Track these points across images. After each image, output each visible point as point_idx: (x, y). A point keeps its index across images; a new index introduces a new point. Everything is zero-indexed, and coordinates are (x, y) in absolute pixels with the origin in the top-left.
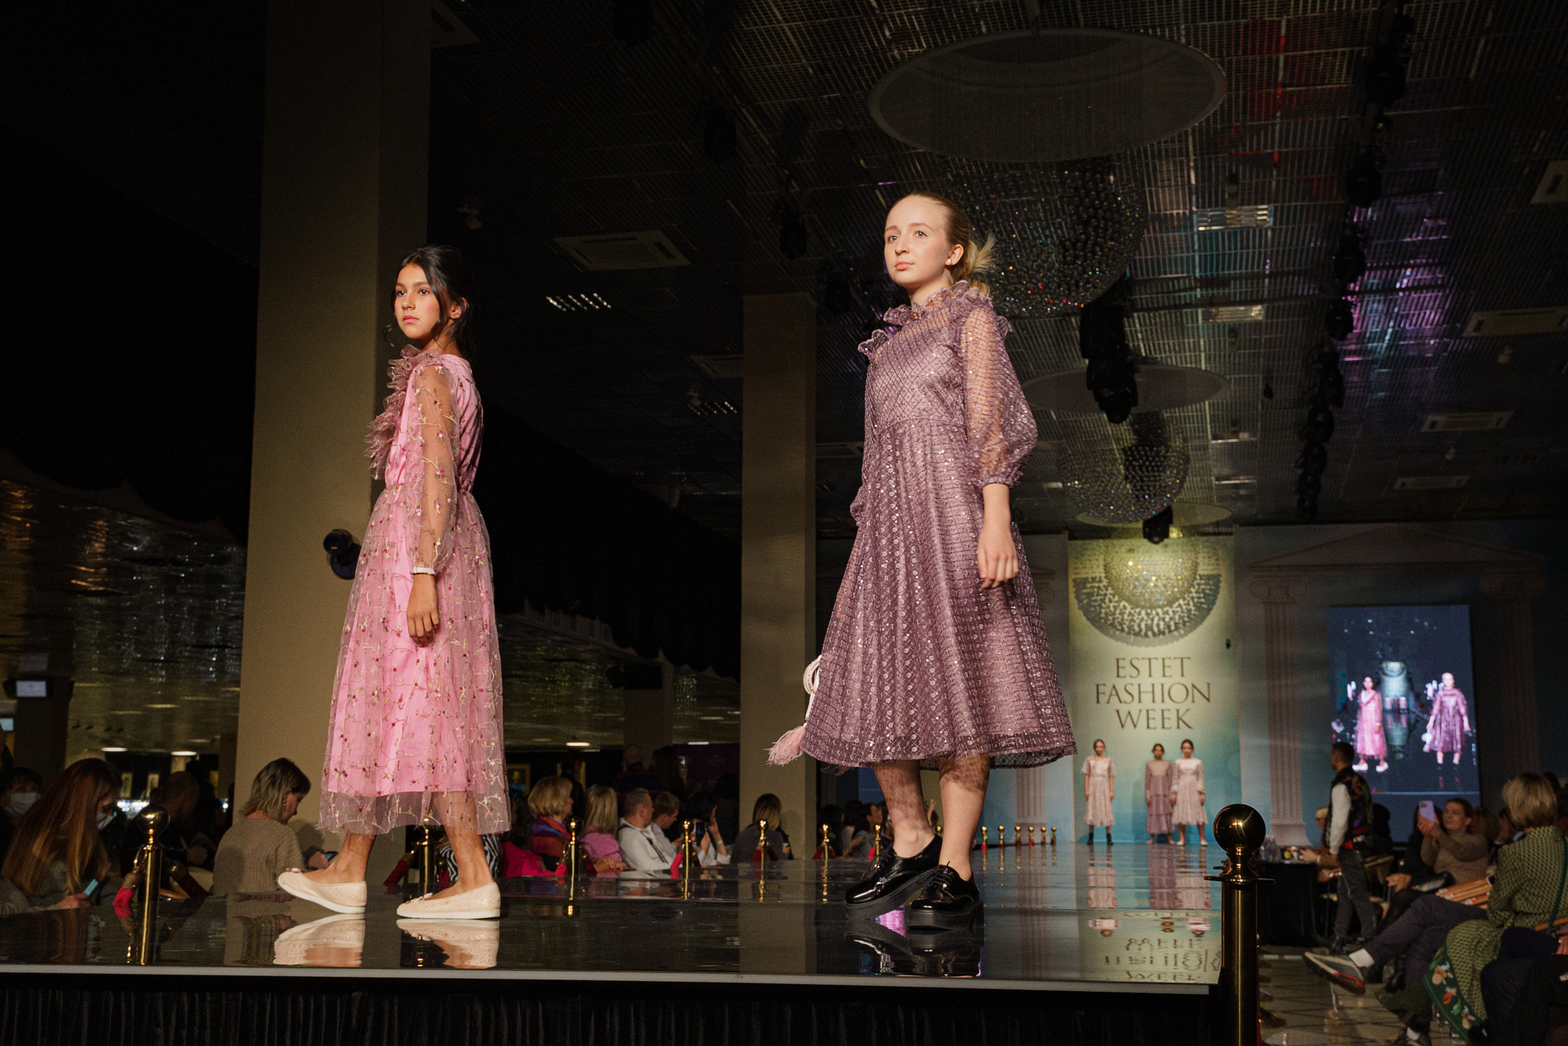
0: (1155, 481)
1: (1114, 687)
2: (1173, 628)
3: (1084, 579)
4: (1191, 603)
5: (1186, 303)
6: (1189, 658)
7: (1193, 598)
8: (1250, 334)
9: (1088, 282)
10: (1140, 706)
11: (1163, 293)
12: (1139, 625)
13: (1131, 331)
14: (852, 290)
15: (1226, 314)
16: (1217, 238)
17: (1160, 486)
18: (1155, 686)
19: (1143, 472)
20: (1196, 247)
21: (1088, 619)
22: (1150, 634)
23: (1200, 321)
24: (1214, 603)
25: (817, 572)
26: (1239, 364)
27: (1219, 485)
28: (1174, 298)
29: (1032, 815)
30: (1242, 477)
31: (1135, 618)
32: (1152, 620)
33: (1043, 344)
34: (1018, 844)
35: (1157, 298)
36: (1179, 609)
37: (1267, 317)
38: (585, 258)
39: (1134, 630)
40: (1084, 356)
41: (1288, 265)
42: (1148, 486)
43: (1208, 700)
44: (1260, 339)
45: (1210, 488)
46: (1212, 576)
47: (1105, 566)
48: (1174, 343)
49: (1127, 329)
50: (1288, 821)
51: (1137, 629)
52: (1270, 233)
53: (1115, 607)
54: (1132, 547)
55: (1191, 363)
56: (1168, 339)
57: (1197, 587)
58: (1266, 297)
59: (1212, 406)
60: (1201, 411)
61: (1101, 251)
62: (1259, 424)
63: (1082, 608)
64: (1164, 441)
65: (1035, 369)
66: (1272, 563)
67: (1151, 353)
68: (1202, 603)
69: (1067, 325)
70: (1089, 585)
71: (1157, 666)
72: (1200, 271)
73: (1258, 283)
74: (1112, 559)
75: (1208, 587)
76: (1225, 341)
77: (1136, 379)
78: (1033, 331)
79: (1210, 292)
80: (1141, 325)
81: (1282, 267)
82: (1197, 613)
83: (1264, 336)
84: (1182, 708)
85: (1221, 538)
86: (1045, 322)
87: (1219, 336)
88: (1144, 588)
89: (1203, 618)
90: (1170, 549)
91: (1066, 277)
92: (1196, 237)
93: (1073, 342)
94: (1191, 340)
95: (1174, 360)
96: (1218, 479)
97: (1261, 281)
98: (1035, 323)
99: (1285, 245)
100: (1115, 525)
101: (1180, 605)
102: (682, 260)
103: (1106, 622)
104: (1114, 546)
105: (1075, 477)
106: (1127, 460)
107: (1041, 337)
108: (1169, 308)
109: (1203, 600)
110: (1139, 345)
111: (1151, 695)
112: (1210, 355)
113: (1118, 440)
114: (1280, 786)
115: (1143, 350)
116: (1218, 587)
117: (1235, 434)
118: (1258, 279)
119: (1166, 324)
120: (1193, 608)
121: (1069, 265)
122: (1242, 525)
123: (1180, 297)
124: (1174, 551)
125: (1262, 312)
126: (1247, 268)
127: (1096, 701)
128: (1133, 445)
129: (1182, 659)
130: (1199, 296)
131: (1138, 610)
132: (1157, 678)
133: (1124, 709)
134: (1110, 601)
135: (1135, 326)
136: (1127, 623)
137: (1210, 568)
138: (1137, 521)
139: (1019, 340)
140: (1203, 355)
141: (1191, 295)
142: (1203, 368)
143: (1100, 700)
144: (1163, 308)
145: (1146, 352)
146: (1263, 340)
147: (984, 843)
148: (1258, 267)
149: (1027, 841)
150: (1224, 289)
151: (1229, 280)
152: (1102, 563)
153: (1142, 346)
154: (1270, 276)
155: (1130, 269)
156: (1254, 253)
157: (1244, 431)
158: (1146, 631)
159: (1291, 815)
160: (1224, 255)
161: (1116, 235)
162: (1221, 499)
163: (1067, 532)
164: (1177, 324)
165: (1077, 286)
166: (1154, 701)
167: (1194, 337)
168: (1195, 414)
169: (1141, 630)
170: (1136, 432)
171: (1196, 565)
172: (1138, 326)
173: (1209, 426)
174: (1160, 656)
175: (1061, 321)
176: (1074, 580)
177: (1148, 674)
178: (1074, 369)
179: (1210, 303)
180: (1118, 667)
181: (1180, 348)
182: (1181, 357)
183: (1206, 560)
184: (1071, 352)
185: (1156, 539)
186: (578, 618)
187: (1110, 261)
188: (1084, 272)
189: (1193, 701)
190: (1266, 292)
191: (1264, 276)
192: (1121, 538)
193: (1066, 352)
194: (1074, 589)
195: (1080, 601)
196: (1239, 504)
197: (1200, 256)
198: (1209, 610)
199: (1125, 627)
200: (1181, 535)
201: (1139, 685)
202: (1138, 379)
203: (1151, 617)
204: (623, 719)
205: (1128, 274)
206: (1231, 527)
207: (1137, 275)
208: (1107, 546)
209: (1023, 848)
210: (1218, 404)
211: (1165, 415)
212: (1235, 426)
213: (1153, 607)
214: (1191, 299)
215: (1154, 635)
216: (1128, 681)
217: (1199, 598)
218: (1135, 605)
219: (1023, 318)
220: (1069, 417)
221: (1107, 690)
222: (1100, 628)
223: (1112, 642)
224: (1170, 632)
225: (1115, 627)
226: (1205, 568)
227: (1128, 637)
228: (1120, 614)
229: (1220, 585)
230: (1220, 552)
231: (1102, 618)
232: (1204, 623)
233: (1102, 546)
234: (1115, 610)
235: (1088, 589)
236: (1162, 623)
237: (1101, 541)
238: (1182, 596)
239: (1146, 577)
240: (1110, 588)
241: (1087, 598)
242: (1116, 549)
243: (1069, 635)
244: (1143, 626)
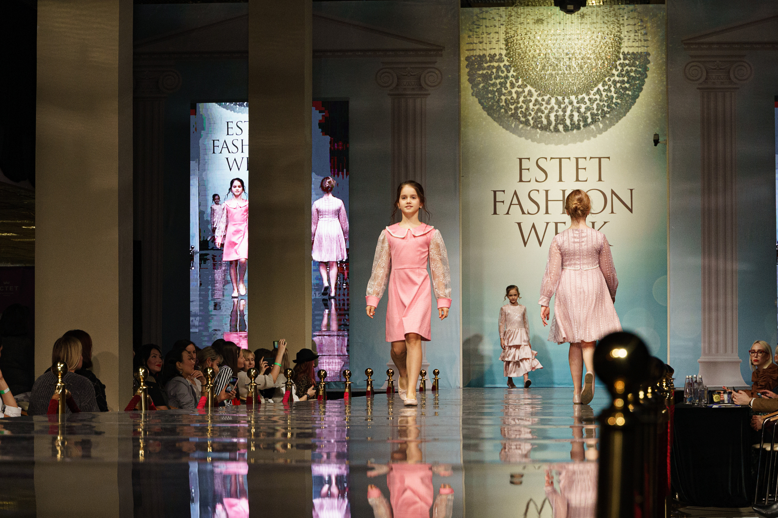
1: (515, 193)
2: (589, 120)
3: (479, 56)
4: (613, 89)
6: (609, 158)
7: (615, 82)
10: (547, 218)
12: (548, 117)
21: (484, 108)
22: (561, 127)
24: (642, 89)
25: (135, 47)
31: (543, 108)
32: (564, 111)
36: (598, 97)
39: (542, 122)
43: (631, 210)
46: (640, 54)
47: (506, 40)
50: (720, 359)
51: (545, 122)
53: (517, 92)
54: (541, 17)
57: (619, 68)
63: (476, 94)
66: (710, 39)
68: (626, 89)
70: (486, 65)
71: (569, 168)
74: (516, 31)
75: (634, 69)
82: (619, 101)
84: (599, 220)
85: (651, 6)
88: (554, 69)
89: (627, 110)
90: (587, 20)
101: (598, 91)
103: (506, 112)
104: (518, 15)
109: (627, 85)
114: (714, 314)
116: (646, 69)
120: (615, 96)
124: (592, 23)
127: (493, 213)
131: (546, 98)
132: (569, 183)
133: (527, 222)
134: (512, 85)
136: (533, 113)
137: (636, 44)
143: (498, 211)
147: (347, 390)
152: (502, 36)
158: (556, 126)
159: (726, 351)
169: (549, 123)
171: (619, 41)
174: (573, 157)
176: (467, 59)
177: (558, 178)
180: (521, 169)
183: (632, 35)
185: (571, 7)
189: (612, 212)
192: (528, 5)
194: (467, 70)
195: (474, 85)
198: (635, 97)
199: (530, 118)
200: (601, 3)
201: (547, 191)
203: (563, 106)
208: (510, 16)
213: (565, 94)
215: (566, 129)
216: (533, 186)
217: (623, 82)
218: (543, 90)
221: (507, 197)
222: (499, 120)
223: (514, 137)
224: (586, 125)
225: (519, 119)
226: (630, 44)
227: (533, 131)
228: (524, 102)
229: (648, 66)
230: (649, 25)
231: (501, 107)
232: (628, 114)
233: (504, 16)
234: (518, 97)
235: (484, 69)
236: (576, 114)
237: (502, 9)
238: (601, 79)
239: (557, 55)
240: (513, 68)
241: (483, 81)
242: (522, 20)
243: (460, 129)
244: (552, 118)
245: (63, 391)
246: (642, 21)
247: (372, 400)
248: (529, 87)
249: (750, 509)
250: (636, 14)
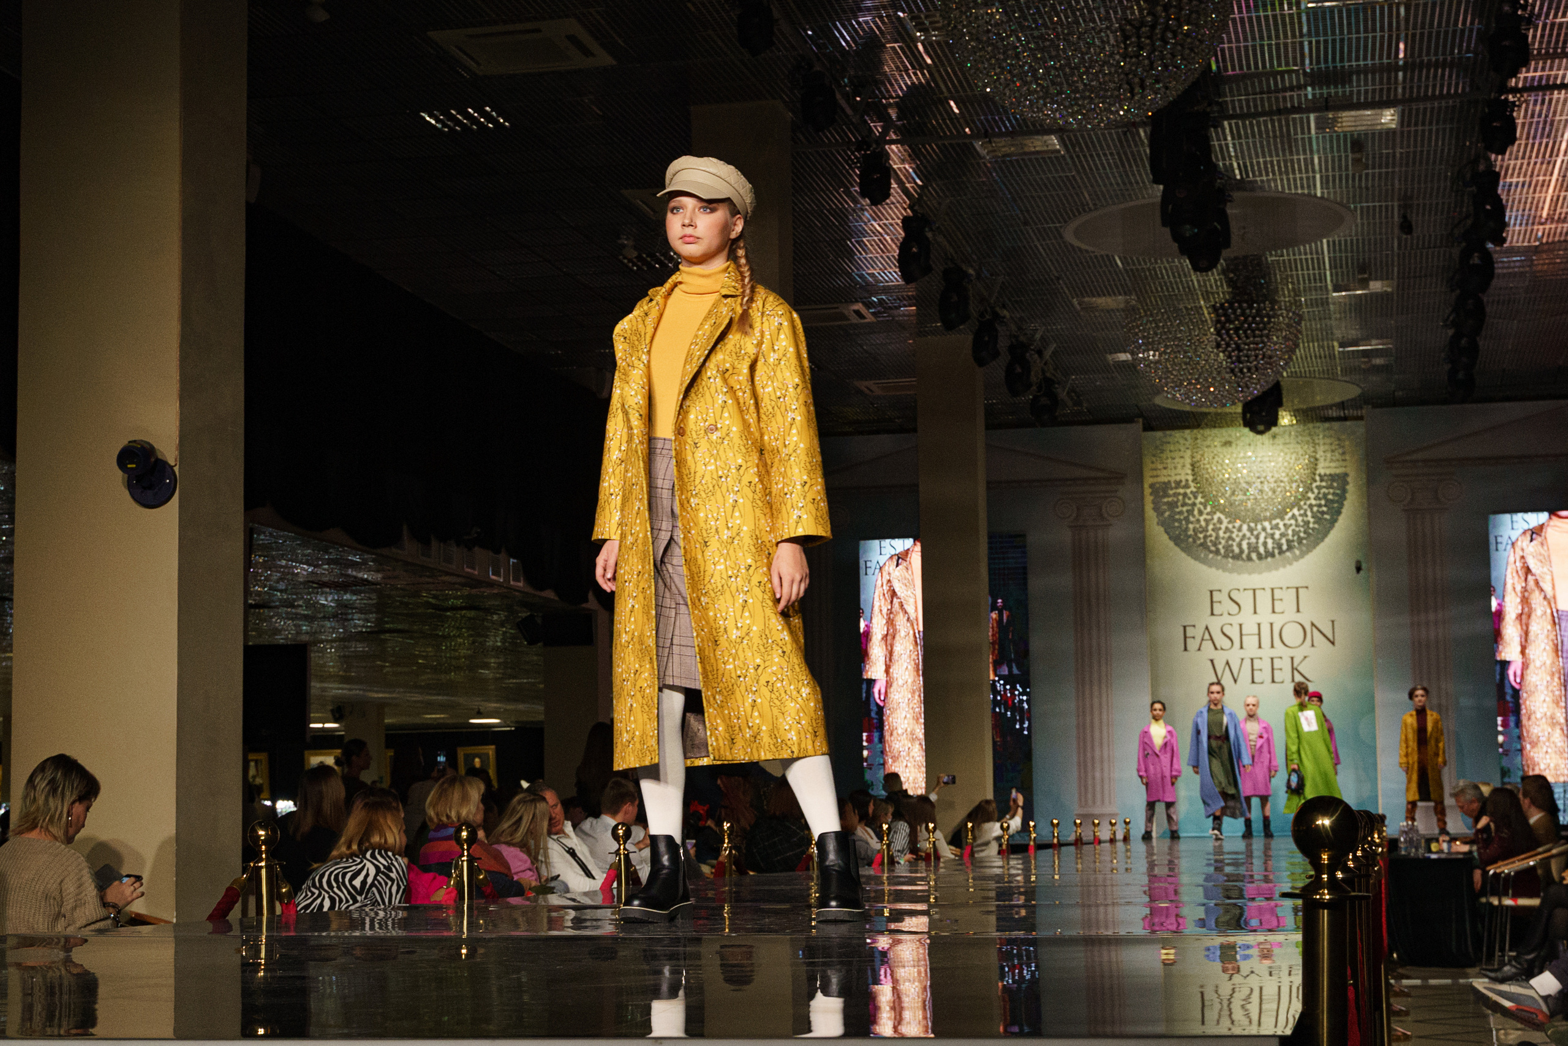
0: (1255, 349)
1: (1207, 628)
2: (1285, 547)
3: (1164, 483)
4: (1309, 513)
5: (1293, 107)
6: (1307, 587)
7: (1311, 506)
8: (1380, 148)
9: (1157, 81)
10: (1242, 654)
11: (1262, 93)
12: (1240, 545)
13: (1220, 146)
14: (838, 96)
15: (1350, 121)
16: (1332, 18)
17: (1264, 356)
18: (1262, 627)
19: (1240, 338)
20: (1305, 30)
21: (1170, 538)
22: (1254, 556)
23: (1313, 131)
24: (1339, 513)
26: (1367, 188)
27: (1343, 352)
28: (1277, 99)
29: (1098, 803)
30: (1374, 342)
31: (1234, 536)
32: (1257, 537)
33: (1102, 164)
34: (1078, 842)
35: (1255, 100)
36: (1293, 522)
37: (1402, 122)
38: (472, 59)
39: (1233, 551)
40: (1156, 181)
41: (1428, 54)
42: (1248, 356)
43: (1333, 643)
44: (1394, 153)
45: (1332, 356)
46: (1338, 475)
47: (1192, 465)
48: (1279, 162)
49: (1216, 143)
51: (1236, 550)
52: (1402, 10)
53: (1205, 520)
54: (1229, 439)
55: (1302, 187)
56: (1271, 156)
57: (1316, 491)
58: (1400, 97)
59: (1332, 246)
60: (1317, 253)
61: (1175, 37)
62: (1396, 269)
63: (1162, 523)
64: (1269, 296)
65: (1092, 200)
66: (1414, 457)
67: (1248, 176)
68: (1323, 513)
69: (1134, 140)
70: (1171, 492)
71: (1264, 599)
72: (1311, 63)
73: (1389, 79)
74: (1202, 455)
75: (1331, 491)
76: (1347, 157)
77: (1229, 211)
78: (1087, 146)
79: (1325, 91)
80: (1233, 138)
81: (1420, 56)
82: (1316, 526)
83: (1398, 150)
84: (1298, 655)
85: (1348, 423)
86: (1103, 135)
87: (1339, 151)
88: (1245, 494)
89: (1326, 535)
90: (1279, 441)
91: (1127, 75)
92: (1304, 19)
93: (1142, 160)
94: (1302, 157)
95: (1278, 184)
96: (1341, 345)
97: (1393, 74)
98: (1089, 135)
99: (1423, 27)
100: (1204, 410)
101: (1294, 516)
102: (605, 59)
103: (1194, 541)
104: (1205, 438)
105: (1149, 346)
106: (1218, 321)
107: (1098, 155)
108: (1270, 113)
109: (1325, 509)
110: (1231, 165)
111: (1257, 637)
112: (1327, 177)
113: (1207, 295)
115: (1237, 172)
116: (1344, 491)
117: (1364, 284)
118: (1389, 72)
119: (1268, 136)
120: (1312, 520)
121: (1131, 57)
122: (1375, 406)
123: (1284, 98)
124: (1285, 444)
125: (1395, 118)
126: (1373, 58)
127: (1183, 649)
128: (1227, 301)
129: (1297, 589)
130: (1310, 97)
131: (1237, 525)
132: (1265, 616)
133: (1220, 659)
134: (1201, 513)
135: (1226, 139)
136: (1223, 542)
137: (1333, 464)
138: (1234, 403)
139: (1069, 160)
140: (1318, 176)
141: (1299, 96)
142: (1319, 194)
143: (1189, 648)
144: (1263, 114)
145: (1241, 174)
146: (1398, 155)
147: (1032, 843)
148: (1389, 57)
149: (1092, 838)
150: (1343, 86)
151: (1351, 74)
152: (1188, 461)
153: (1235, 165)
154: (1405, 68)
155: (1217, 62)
156: (1382, 37)
157: (1376, 279)
158: (1249, 554)
160: (1342, 40)
161: (1194, 16)
162: (1345, 371)
163: (1141, 420)
164: (1282, 136)
165: (1143, 86)
166: (1260, 647)
167: (1305, 153)
168: (1309, 256)
169: (1242, 551)
170: (1231, 282)
171: (1314, 462)
172: (1229, 138)
173: (1328, 273)
174: (1268, 587)
175: (1125, 133)
176: (1152, 486)
177: (1252, 611)
178: (1144, 198)
179: (1324, 105)
180: (1212, 602)
181: (1286, 167)
182: (1288, 180)
183: (1329, 455)
184: (1140, 175)
185: (1261, 428)
186: (476, 549)
187: (1187, 51)
188: (1152, 66)
189: (1313, 645)
190: (1400, 90)
191: (1397, 68)
192: (1215, 427)
193: (1134, 175)
194: (1152, 498)
195: (1160, 514)
196: (1374, 378)
197: (1310, 43)
198: (1333, 522)
199: (1220, 547)
200: (1294, 422)
201: (1241, 625)
202: (1231, 211)
203: (1255, 533)
204: (542, 686)
205: (1214, 67)
206: (1361, 408)
207: (1226, 70)
208: (1196, 439)
209: (1085, 847)
210: (1340, 241)
211: (1269, 259)
212: (1363, 271)
213: (1257, 520)
214: (1300, 103)
215: (1260, 557)
216: (1225, 620)
217: (1320, 506)
218: (1233, 516)
219: (1072, 131)
220: (1140, 264)
221: (1197, 632)
222: (1187, 550)
223: (1203, 568)
224: (1281, 552)
225: (1207, 548)
226: (1327, 464)
227: (1224, 560)
228: (1213, 530)
229: (1348, 487)
230: (1347, 443)
231: (1190, 536)
232: (1327, 540)
233: (1189, 437)
234: (1207, 525)
235: (1169, 496)
236: (1270, 542)
237: (1187, 431)
238: (1296, 504)
239: (1248, 479)
240: (1200, 495)
241: (1169, 509)
242: (1208, 443)
243: (1144, 561)
244: (1245, 546)
245: (730, 852)
246: (1339, 439)
247: (1059, 854)
248: (1218, 515)
249: (1477, 970)
250: (1332, 432)
